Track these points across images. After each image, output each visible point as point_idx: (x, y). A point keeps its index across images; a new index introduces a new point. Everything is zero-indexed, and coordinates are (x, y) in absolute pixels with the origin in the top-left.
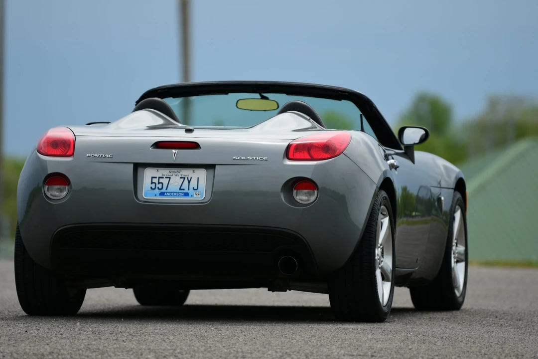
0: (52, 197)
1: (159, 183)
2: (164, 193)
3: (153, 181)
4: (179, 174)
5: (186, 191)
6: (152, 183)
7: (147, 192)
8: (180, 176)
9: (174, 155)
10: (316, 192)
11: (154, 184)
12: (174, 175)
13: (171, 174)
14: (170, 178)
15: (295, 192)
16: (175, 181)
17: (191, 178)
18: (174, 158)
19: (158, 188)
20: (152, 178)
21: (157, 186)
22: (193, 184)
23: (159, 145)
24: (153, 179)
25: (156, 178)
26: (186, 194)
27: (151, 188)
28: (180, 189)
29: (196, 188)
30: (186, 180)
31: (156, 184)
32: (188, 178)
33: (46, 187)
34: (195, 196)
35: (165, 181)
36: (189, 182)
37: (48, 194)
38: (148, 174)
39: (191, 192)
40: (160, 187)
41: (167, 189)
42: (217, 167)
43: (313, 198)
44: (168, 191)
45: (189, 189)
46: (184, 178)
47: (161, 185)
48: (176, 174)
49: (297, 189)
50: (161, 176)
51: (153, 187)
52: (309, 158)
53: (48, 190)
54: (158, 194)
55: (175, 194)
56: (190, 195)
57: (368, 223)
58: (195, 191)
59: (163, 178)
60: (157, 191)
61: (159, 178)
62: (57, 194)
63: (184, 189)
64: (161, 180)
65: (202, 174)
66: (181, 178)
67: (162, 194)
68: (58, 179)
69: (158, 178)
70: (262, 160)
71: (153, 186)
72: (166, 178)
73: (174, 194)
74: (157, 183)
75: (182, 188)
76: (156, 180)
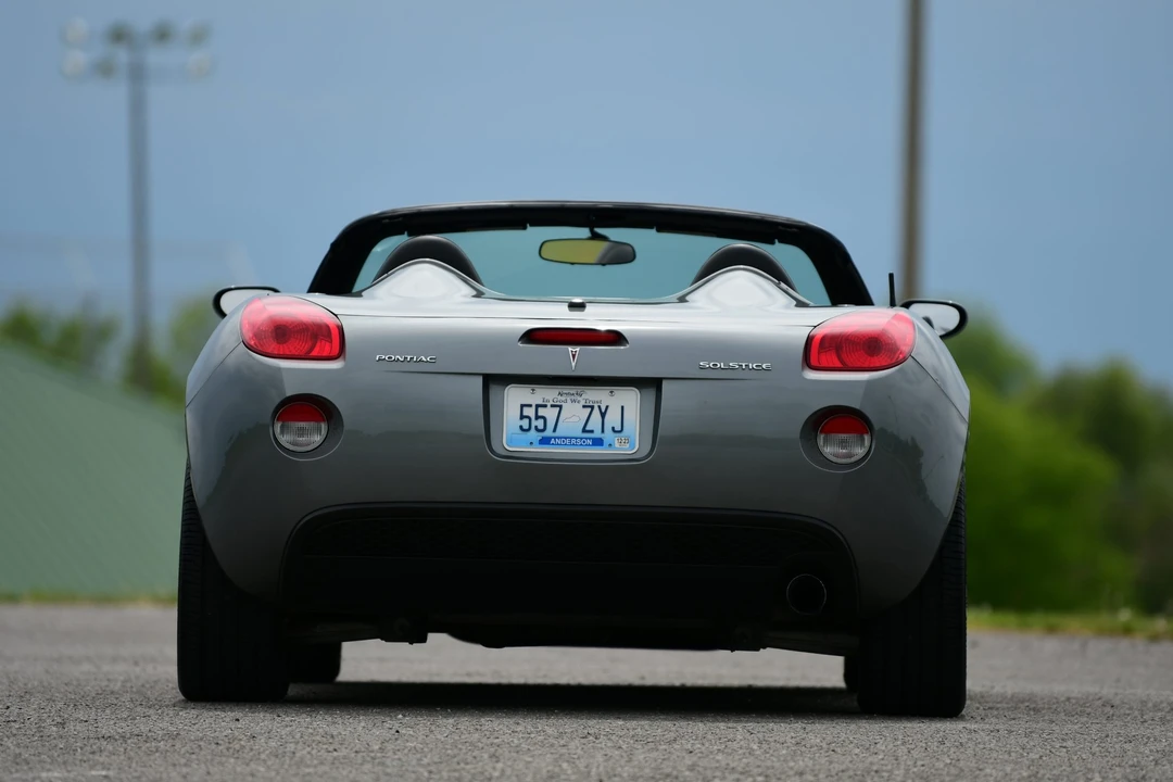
0: (291, 448)
1: (537, 417)
2: (550, 438)
3: (525, 414)
4: (579, 398)
5: (597, 434)
6: (522, 417)
7: (513, 434)
8: (583, 403)
9: (572, 359)
10: (867, 438)
11: (527, 421)
12: (569, 401)
13: (563, 398)
14: (560, 407)
15: (821, 439)
16: (572, 414)
17: (607, 407)
18: (573, 364)
19: (536, 427)
20: (522, 406)
21: (534, 423)
22: (613, 419)
23: (533, 336)
24: (525, 409)
25: (530, 406)
26: (598, 442)
27: (521, 427)
28: (584, 431)
29: (618, 428)
30: (596, 409)
31: (531, 420)
32: (599, 407)
33: (278, 426)
34: (617, 445)
35: (551, 414)
36: (603, 415)
37: (285, 439)
38: (514, 399)
39: (608, 436)
40: (541, 427)
41: (555, 430)
42: (664, 383)
43: (860, 452)
44: (557, 434)
45: (603, 431)
46: (592, 407)
47: (541, 422)
48: (573, 397)
49: (828, 431)
50: (541, 402)
51: (526, 426)
52: (840, 365)
53: (282, 432)
54: (536, 442)
55: (573, 441)
56: (606, 442)
58: (618, 435)
59: (545, 406)
60: (533, 435)
61: (538, 406)
62: (306, 437)
63: (592, 431)
64: (542, 412)
65: (630, 399)
66: (584, 407)
67: (545, 441)
68: (310, 407)
69: (534, 407)
70: (759, 369)
71: (525, 423)
72: (552, 406)
73: (568, 440)
74: (533, 417)
75: (587, 428)
76: (530, 412)
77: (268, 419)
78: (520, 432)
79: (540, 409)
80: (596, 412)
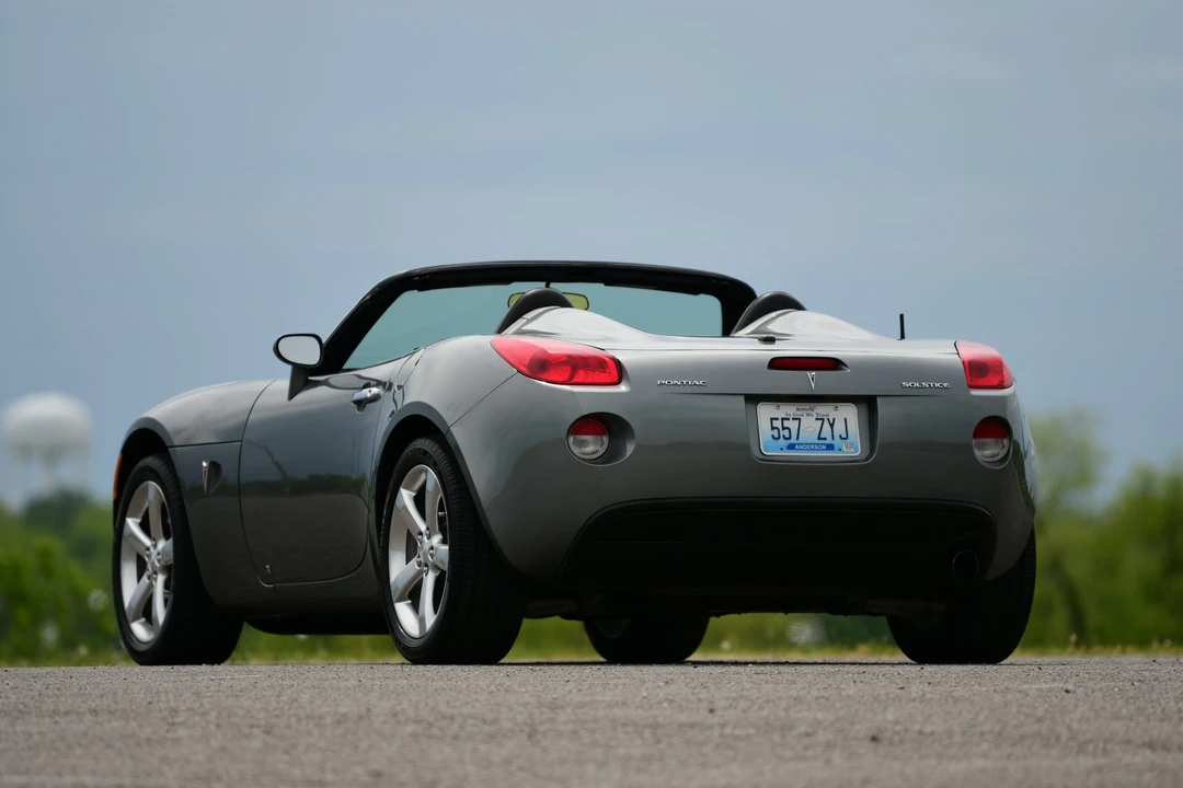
0: (582, 456)
1: (784, 428)
2: (795, 445)
3: (774, 426)
4: (812, 413)
5: (829, 441)
6: (773, 428)
7: (769, 445)
8: (816, 416)
9: (812, 381)
11: (776, 431)
12: (805, 415)
13: (800, 413)
14: (799, 419)
16: (809, 425)
17: (834, 419)
18: (814, 385)
19: (783, 436)
20: (772, 419)
21: (782, 433)
22: (839, 428)
23: (776, 364)
24: (774, 422)
25: (777, 419)
26: (830, 447)
27: (773, 437)
28: (819, 438)
29: (844, 436)
30: (826, 421)
31: (780, 431)
32: (828, 419)
33: (571, 439)
34: (845, 449)
35: (792, 425)
36: (832, 425)
38: (765, 412)
39: (837, 442)
40: (787, 436)
41: (798, 438)
42: (878, 399)
44: (801, 440)
45: (833, 439)
46: (823, 420)
47: (787, 432)
48: (807, 412)
50: (785, 416)
51: (776, 436)
53: (576, 444)
54: (784, 448)
55: (811, 447)
56: (836, 447)
58: (844, 441)
59: (788, 419)
60: (782, 443)
61: (783, 419)
63: (825, 439)
64: (786, 424)
65: (850, 413)
66: (817, 419)
67: (791, 447)
69: (780, 421)
70: (940, 387)
71: (775, 433)
72: (794, 419)
73: (809, 446)
74: (781, 428)
75: (822, 436)
76: (777, 424)
77: (565, 436)
78: (772, 440)
79: (785, 422)
80: (826, 425)
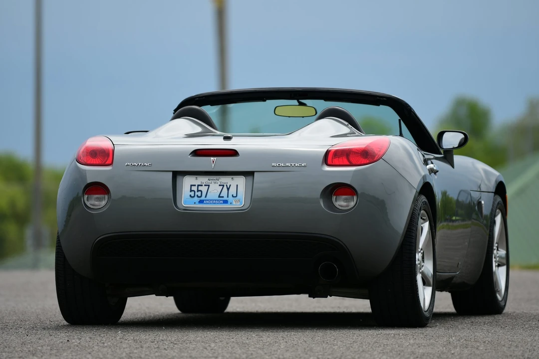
0: (92, 207)
1: (198, 191)
2: (204, 201)
3: (192, 189)
4: (217, 181)
5: (225, 198)
6: (191, 191)
7: (186, 200)
8: (219, 183)
9: (212, 163)
10: (355, 198)
11: (193, 192)
12: (213, 183)
13: (210, 182)
14: (209, 186)
15: (334, 198)
16: (214, 188)
17: (230, 185)
18: (213, 166)
19: (197, 195)
20: (191, 186)
22: (233, 191)
23: (197, 153)
25: (195, 185)
26: (226, 202)
27: (190, 195)
28: (219, 197)
29: (235, 195)
30: (225, 187)
31: (195, 192)
32: (227, 185)
33: (86, 196)
34: (234, 203)
35: (204, 189)
36: (228, 189)
37: (88, 204)
38: (187, 182)
39: (230, 199)
40: (199, 195)
41: (206, 197)
42: (255, 173)
43: (352, 204)
44: (207, 198)
45: (228, 197)
46: (223, 186)
47: (200, 193)
48: (215, 181)
49: (337, 194)
50: (200, 184)
52: (348, 163)
53: (88, 200)
54: (197, 202)
55: (214, 202)
56: (229, 202)
57: (408, 228)
58: (235, 198)
59: (202, 185)
60: (196, 199)
61: (198, 186)
62: (97, 203)
63: (223, 197)
64: (200, 188)
65: (241, 181)
66: (220, 185)
67: (201, 202)
68: (97, 188)
70: (300, 166)
71: (192, 194)
72: (205, 185)
73: (212, 201)
75: (221, 196)
76: (195, 188)
77: (81, 194)
78: (190, 198)
